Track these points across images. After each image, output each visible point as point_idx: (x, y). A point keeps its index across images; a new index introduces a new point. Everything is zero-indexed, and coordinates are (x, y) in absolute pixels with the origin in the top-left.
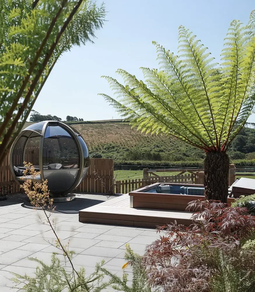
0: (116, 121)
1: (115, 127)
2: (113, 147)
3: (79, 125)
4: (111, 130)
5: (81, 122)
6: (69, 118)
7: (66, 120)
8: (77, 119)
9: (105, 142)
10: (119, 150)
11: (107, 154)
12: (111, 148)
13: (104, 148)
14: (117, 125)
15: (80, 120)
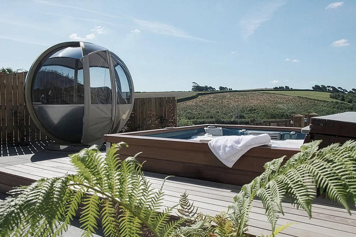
0: (258, 90)
1: (257, 95)
2: (255, 110)
3: (229, 93)
4: (253, 97)
5: (230, 91)
6: (221, 88)
7: (219, 90)
8: (227, 89)
9: (248, 106)
10: (259, 112)
11: (249, 115)
12: (252, 110)
13: (248, 110)
14: (258, 93)
15: (229, 89)
